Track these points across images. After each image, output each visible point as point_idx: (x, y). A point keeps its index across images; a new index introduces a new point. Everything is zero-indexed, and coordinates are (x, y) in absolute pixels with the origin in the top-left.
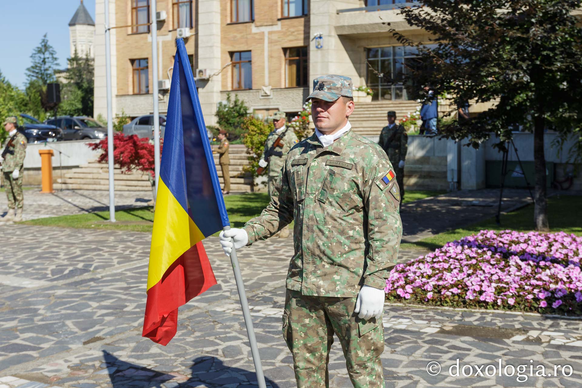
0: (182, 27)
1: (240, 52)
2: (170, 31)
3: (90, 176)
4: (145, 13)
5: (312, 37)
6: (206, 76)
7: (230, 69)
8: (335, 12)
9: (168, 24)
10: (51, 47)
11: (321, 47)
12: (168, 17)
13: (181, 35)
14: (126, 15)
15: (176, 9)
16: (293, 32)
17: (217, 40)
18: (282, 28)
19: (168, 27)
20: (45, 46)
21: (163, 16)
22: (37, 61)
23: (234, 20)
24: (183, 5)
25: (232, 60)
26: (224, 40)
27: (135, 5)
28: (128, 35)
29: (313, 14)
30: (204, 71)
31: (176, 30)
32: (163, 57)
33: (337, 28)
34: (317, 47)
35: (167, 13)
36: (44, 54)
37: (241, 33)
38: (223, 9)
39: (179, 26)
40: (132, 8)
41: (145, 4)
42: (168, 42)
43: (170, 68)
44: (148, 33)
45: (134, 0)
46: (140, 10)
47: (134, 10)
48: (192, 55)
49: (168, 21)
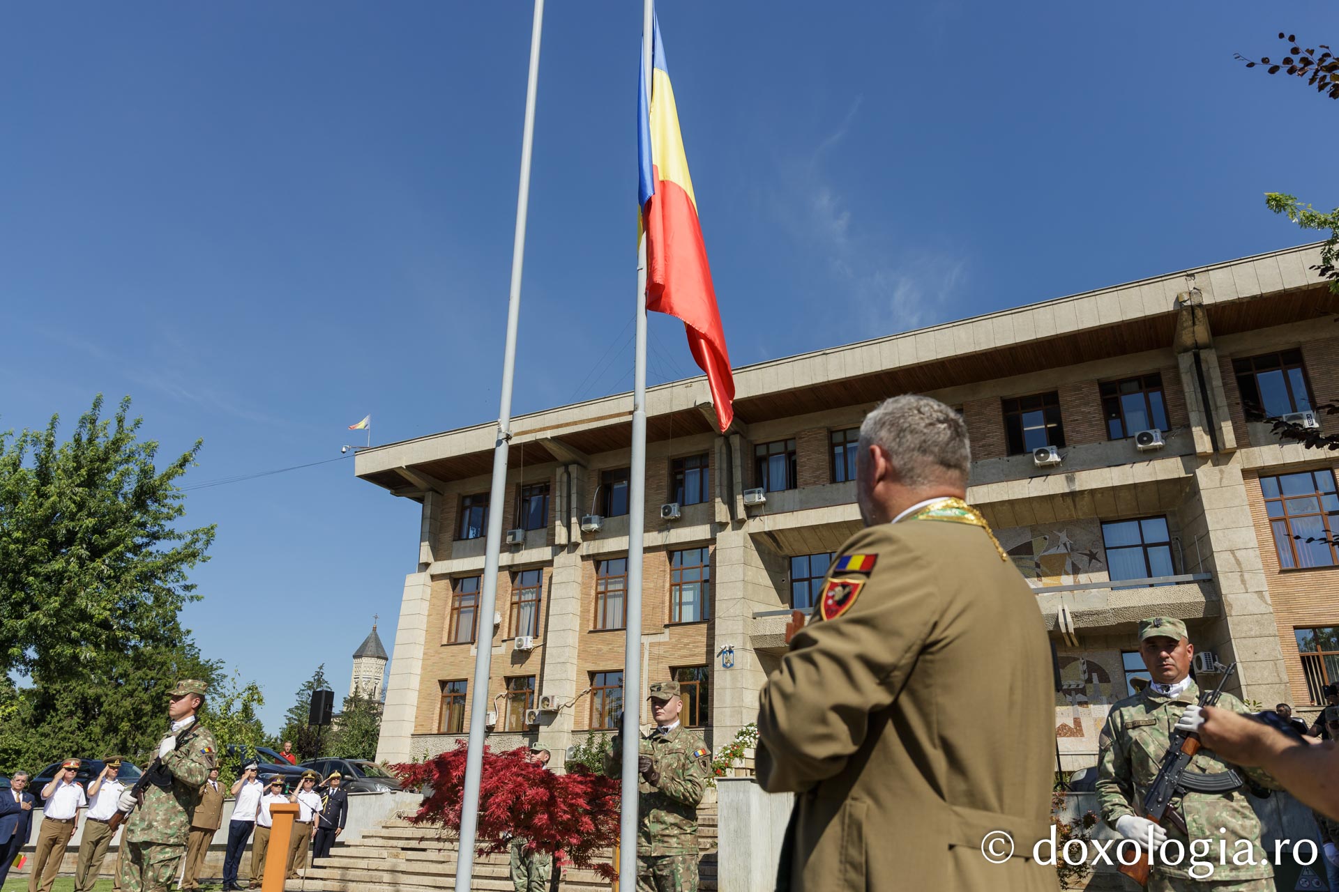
0: (523, 636)
1: (605, 672)
2: (504, 641)
3: (363, 864)
4: (471, 616)
5: (717, 651)
6: (553, 707)
7: (588, 696)
8: (751, 616)
9: (503, 630)
10: (326, 682)
11: (732, 665)
12: (503, 621)
13: (519, 646)
14: (444, 619)
15: (515, 612)
16: (688, 644)
17: (572, 654)
18: (670, 639)
19: (502, 635)
20: (319, 680)
21: (496, 619)
22: (304, 700)
23: (599, 626)
24: (526, 606)
25: (591, 685)
26: (583, 654)
27: (457, 605)
28: (442, 645)
29: (719, 617)
30: (551, 700)
31: (513, 639)
33: (754, 639)
34: (724, 666)
35: (503, 616)
37: (608, 644)
38: (585, 611)
39: (517, 635)
40: (453, 609)
41: (472, 603)
42: (502, 656)
43: (498, 695)
44: (473, 643)
45: (457, 598)
46: (464, 612)
47: (455, 612)
48: (534, 676)
49: (503, 626)
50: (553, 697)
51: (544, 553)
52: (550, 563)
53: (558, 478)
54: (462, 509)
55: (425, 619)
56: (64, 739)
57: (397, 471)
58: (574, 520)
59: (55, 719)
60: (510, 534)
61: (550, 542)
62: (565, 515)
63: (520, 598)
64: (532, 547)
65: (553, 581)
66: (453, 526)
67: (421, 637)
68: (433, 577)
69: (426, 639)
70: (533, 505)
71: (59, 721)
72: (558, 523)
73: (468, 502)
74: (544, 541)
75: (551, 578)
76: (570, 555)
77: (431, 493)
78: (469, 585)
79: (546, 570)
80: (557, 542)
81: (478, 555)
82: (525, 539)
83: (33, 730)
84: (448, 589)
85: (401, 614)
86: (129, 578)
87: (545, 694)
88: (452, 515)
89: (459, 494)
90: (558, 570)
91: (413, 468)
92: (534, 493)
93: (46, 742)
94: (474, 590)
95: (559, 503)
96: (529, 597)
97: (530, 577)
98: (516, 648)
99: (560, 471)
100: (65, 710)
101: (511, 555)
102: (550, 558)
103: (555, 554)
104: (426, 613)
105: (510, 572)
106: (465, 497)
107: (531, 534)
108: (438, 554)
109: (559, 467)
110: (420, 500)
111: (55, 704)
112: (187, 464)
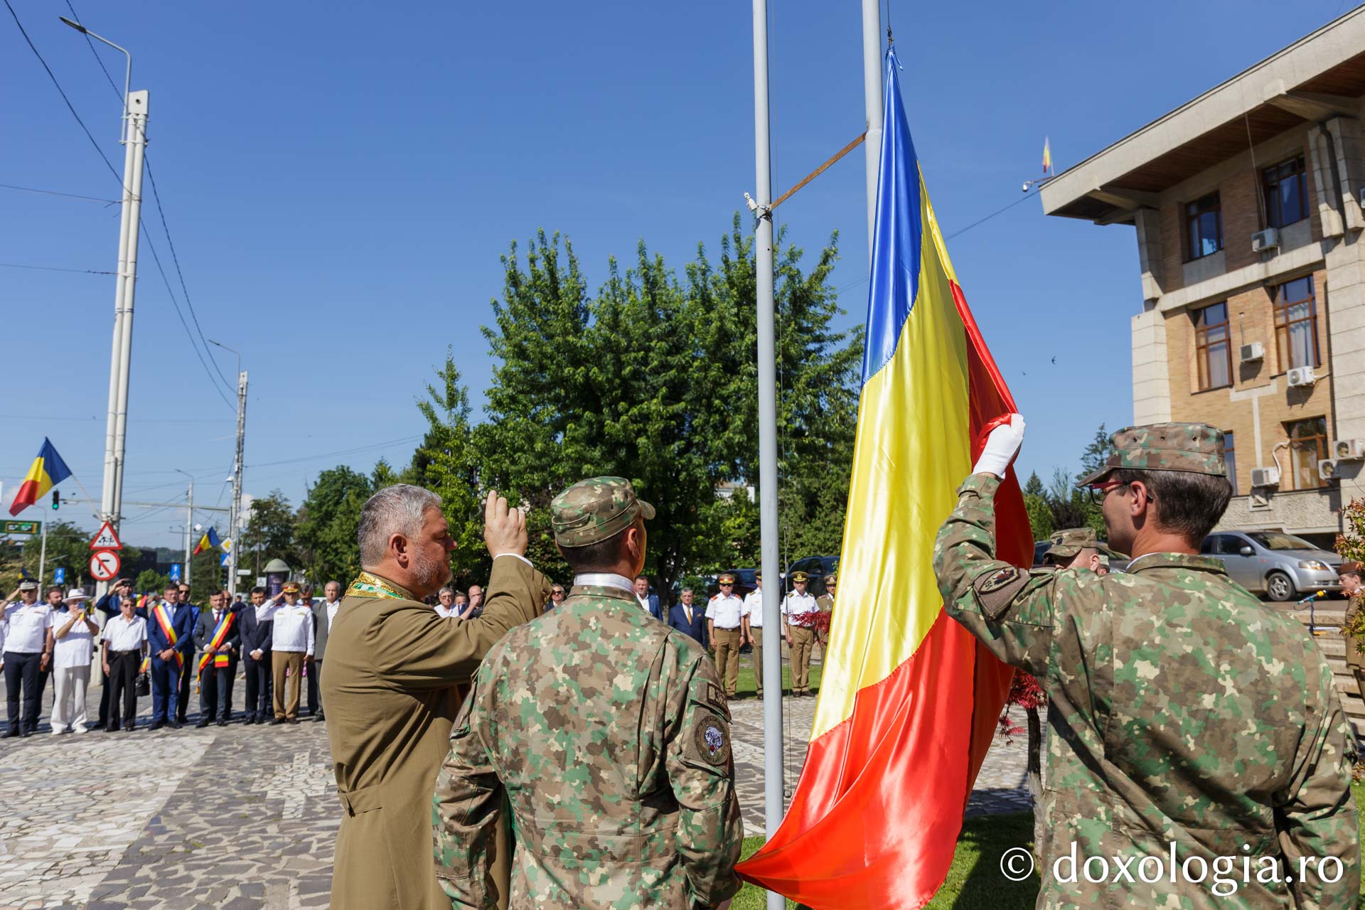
0: (1298, 367)
2: (1272, 378)
4: (1225, 352)
6: (1354, 455)
9: (1269, 364)
12: (1268, 352)
13: (1294, 381)
14: (1188, 361)
15: (1283, 338)
19: (1269, 370)
20: (1103, 441)
21: (1257, 352)
22: (1091, 465)
24: (1297, 327)
27: (1203, 342)
28: (1193, 394)
30: (1349, 445)
31: (1285, 373)
32: (1262, 426)
35: (1266, 346)
36: (1101, 453)
39: (1291, 366)
40: (1199, 348)
41: (1222, 336)
42: (1273, 397)
43: (1277, 445)
44: (1231, 386)
45: (1202, 334)
46: (1214, 350)
47: (1203, 351)
48: (1324, 417)
49: (1269, 359)
50: (1353, 441)
51: (1310, 253)
52: (1321, 265)
53: (1312, 144)
54: (1187, 221)
55: (1165, 367)
56: (833, 531)
57: (1092, 196)
58: (1347, 197)
59: (823, 514)
60: (1256, 238)
61: (1317, 236)
62: (1332, 194)
63: (1287, 319)
64: (1292, 248)
65: (1330, 288)
66: (1179, 246)
67: (1164, 387)
68: (1166, 314)
69: (1171, 389)
70: (1286, 191)
71: (826, 516)
72: (1323, 207)
73: (1194, 210)
74: (1308, 236)
75: (1326, 285)
76: (1350, 247)
77: (1141, 211)
78: (1214, 314)
79: (1317, 275)
80: (1326, 233)
81: (1218, 275)
82: (1279, 240)
83: (808, 526)
84: (1187, 326)
85: (1134, 364)
86: (800, 386)
87: (1341, 438)
88: (1175, 233)
89: (1180, 203)
90: (1333, 272)
91: (1108, 187)
92: (1285, 172)
93: (821, 535)
94: (1222, 320)
95: (1319, 178)
96: (1301, 314)
97: (1297, 289)
98: (1291, 385)
99: (1313, 135)
100: (828, 505)
101: (1263, 265)
102: (1320, 258)
103: (1326, 250)
104: (1165, 359)
105: (1266, 288)
106: (1188, 205)
107: (1287, 232)
108: (1167, 284)
109: (1311, 128)
110: (1131, 222)
111: (818, 502)
112: (830, 260)
